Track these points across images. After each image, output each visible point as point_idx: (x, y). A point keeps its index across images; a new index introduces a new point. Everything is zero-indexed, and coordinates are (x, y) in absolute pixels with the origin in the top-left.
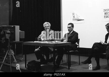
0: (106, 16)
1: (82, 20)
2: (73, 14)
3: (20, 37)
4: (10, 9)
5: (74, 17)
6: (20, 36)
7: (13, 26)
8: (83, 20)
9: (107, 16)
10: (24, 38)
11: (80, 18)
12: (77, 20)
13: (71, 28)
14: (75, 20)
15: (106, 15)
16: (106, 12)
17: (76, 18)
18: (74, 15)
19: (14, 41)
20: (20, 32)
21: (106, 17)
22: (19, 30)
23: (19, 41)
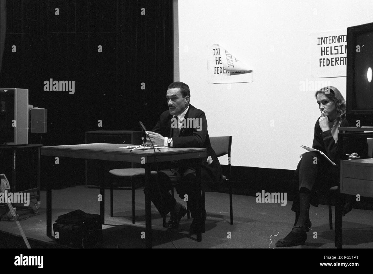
0: (325, 61)
1: (245, 72)
2: (217, 51)
3: (30, 130)
5: (218, 61)
6: (30, 124)
7: (6, 91)
8: (250, 72)
9: (328, 59)
10: (45, 131)
11: (238, 66)
12: (227, 71)
14: (223, 70)
15: (326, 57)
16: (326, 46)
17: (226, 66)
18: (217, 56)
19: (8, 144)
20: (30, 111)
21: (325, 64)
22: (29, 104)
23: (27, 143)
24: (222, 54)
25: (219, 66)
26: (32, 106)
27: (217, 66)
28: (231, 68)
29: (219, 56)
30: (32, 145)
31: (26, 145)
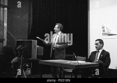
2: (103, 27)
4: (29, 22)
5: (104, 31)
10: (42, 55)
11: (111, 33)
13: (98, 45)
14: (106, 34)
17: (107, 33)
18: (103, 29)
19: (30, 59)
22: (37, 45)
24: (105, 29)
25: (104, 33)
28: (109, 33)
29: (104, 29)
31: (36, 59)
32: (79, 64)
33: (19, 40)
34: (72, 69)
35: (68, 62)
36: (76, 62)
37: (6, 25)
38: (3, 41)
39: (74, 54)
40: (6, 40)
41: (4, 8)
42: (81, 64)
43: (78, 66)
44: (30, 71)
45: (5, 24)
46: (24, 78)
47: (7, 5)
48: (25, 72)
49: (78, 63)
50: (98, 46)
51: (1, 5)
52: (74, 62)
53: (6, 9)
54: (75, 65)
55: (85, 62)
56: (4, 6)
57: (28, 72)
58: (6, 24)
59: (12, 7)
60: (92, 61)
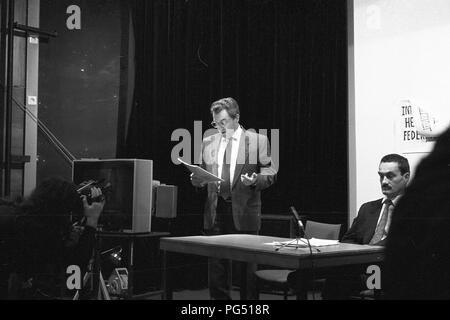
2: (407, 109)
3: (154, 213)
5: (409, 123)
6: (154, 205)
10: (174, 215)
12: (423, 136)
14: (416, 135)
17: (421, 130)
18: (408, 116)
19: (125, 231)
20: (155, 189)
22: (154, 179)
23: (150, 230)
24: (415, 114)
25: (411, 129)
26: (158, 183)
27: (408, 129)
28: (428, 132)
29: (410, 116)
30: (155, 234)
31: (148, 233)
32: (315, 252)
33: (83, 160)
34: (288, 272)
35: (273, 243)
36: (302, 243)
37: (35, 103)
38: (24, 164)
39: (294, 212)
40: (35, 159)
41: (26, 36)
42: (322, 252)
43: (311, 257)
44: (125, 278)
45: (32, 100)
46: (104, 301)
47: (38, 27)
48: (106, 284)
49: (310, 246)
50: (395, 182)
51: (15, 26)
52: (294, 242)
53: (33, 41)
54: (298, 253)
55: (336, 242)
56: (27, 32)
57: (118, 281)
58: (35, 98)
59: (56, 34)
60: (362, 239)
